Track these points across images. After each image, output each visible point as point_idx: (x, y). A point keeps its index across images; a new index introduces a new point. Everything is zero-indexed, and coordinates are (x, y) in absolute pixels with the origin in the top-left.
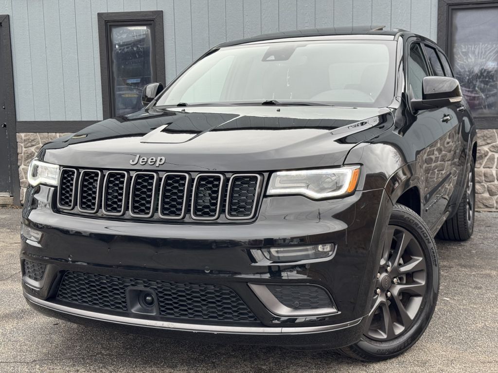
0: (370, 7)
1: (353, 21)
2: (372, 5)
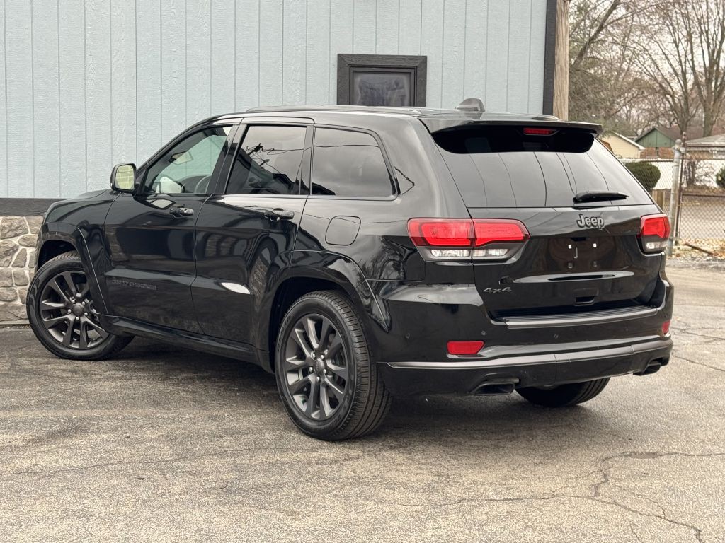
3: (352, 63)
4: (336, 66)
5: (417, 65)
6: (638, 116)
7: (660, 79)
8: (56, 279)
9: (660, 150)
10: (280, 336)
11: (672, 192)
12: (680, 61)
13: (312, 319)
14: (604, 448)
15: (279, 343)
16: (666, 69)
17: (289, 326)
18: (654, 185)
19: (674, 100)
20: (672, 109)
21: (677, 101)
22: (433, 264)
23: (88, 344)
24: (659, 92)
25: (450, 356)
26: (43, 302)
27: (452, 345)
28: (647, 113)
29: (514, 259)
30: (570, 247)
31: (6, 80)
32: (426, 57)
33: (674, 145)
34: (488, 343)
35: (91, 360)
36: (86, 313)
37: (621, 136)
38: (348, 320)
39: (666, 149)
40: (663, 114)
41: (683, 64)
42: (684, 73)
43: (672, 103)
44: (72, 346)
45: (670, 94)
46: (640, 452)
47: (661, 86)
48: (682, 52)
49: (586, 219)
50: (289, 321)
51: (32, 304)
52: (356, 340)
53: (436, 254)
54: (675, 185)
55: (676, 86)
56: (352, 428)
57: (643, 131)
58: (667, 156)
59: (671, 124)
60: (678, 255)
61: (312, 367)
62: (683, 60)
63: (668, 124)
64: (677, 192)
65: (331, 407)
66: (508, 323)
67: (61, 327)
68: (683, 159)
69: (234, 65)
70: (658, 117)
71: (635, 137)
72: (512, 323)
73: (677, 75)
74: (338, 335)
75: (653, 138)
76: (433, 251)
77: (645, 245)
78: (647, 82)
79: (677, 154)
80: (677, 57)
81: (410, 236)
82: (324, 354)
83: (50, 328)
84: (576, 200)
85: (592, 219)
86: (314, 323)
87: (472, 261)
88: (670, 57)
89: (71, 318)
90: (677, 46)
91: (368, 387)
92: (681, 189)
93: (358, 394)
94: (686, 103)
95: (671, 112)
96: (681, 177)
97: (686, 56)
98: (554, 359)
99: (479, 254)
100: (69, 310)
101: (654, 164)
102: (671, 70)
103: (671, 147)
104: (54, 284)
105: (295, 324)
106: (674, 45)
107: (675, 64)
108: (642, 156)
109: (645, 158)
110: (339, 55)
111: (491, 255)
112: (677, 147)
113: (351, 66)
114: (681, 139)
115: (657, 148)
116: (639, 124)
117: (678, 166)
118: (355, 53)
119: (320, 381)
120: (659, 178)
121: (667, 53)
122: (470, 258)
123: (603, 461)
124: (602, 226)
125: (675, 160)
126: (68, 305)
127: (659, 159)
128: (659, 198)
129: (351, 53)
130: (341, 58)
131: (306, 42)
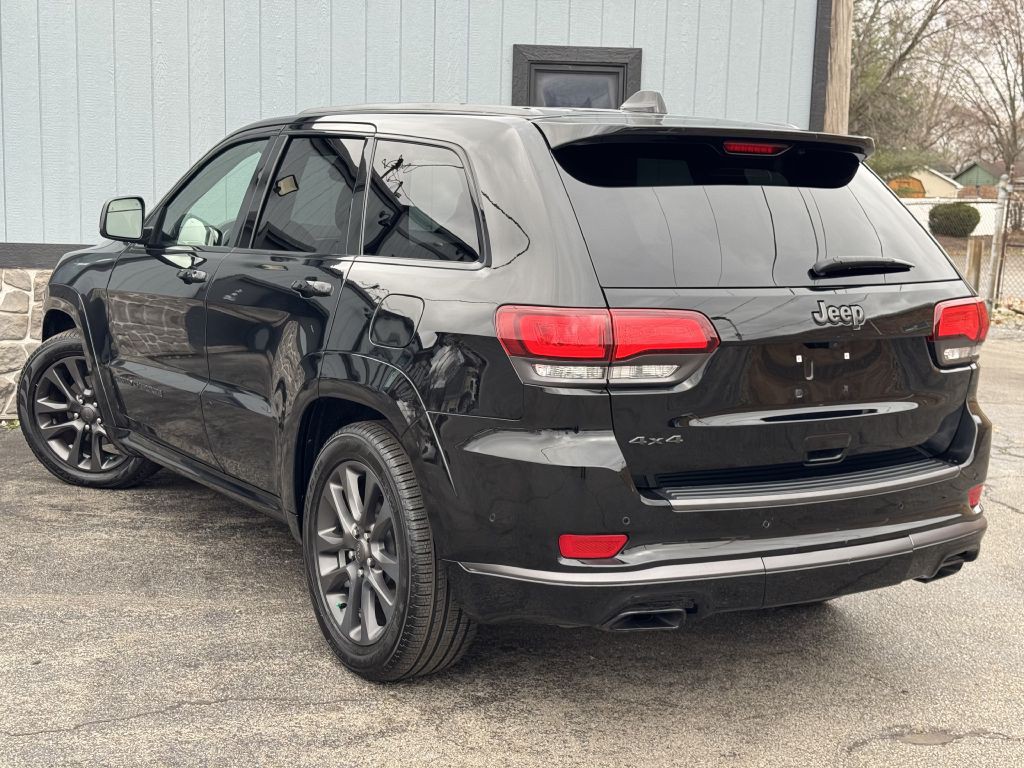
3: (533, 58)
4: (511, 62)
5: (627, 61)
6: (957, 149)
7: (983, 106)
8: (56, 368)
9: (981, 189)
10: (310, 494)
11: (994, 241)
12: (1009, 85)
13: (354, 470)
14: (855, 714)
15: (308, 505)
16: (992, 95)
17: (320, 478)
18: (972, 230)
19: (999, 131)
20: (997, 142)
21: (1003, 132)
22: (538, 391)
23: (102, 463)
24: (981, 122)
25: (564, 562)
26: (39, 401)
27: (567, 541)
28: (968, 147)
29: (687, 385)
30: (799, 359)
31: (40, 77)
32: (640, 50)
33: (998, 182)
34: (636, 539)
35: (107, 488)
36: (99, 420)
37: (933, 171)
38: (401, 479)
39: (988, 189)
40: (986, 148)
41: (1012, 89)
42: (1013, 100)
43: (997, 134)
44: (81, 466)
45: (995, 124)
46: (920, 727)
47: (985, 114)
48: (1010, 73)
49: (831, 309)
50: (321, 468)
51: (24, 405)
52: (412, 515)
53: (543, 373)
54: (998, 232)
55: (1003, 115)
56: (408, 667)
57: (962, 167)
58: (989, 195)
59: (995, 159)
60: (998, 322)
61: (353, 550)
62: (1012, 84)
63: (992, 158)
64: (1000, 241)
65: (379, 624)
66: (674, 503)
67: (65, 437)
68: (1009, 200)
69: (364, 59)
70: (979, 151)
71: (953, 174)
72: (684, 501)
73: (1004, 101)
74: (386, 504)
75: (973, 176)
76: (537, 366)
77: (942, 354)
78: (968, 110)
79: (1002, 194)
80: (1005, 82)
81: (499, 337)
82: (368, 532)
83: (51, 438)
84: (813, 274)
85: (843, 309)
86: (357, 476)
87: (607, 387)
88: (997, 81)
89: (78, 425)
90: (1005, 68)
91: (430, 600)
92: (1005, 235)
93: (413, 612)
94: (1014, 134)
95: (995, 146)
96: (1007, 221)
97: (1016, 80)
98: (761, 567)
99: (622, 374)
100: (76, 414)
101: (972, 205)
102: (997, 96)
103: (994, 185)
104: (53, 375)
105: (328, 477)
106: (1002, 67)
107: (1003, 90)
108: (959, 196)
109: (963, 198)
110: (515, 46)
111: (648, 376)
112: (1002, 184)
113: (533, 63)
114: (1008, 174)
115: (977, 187)
116: (958, 158)
117: (1003, 208)
118: (538, 44)
119: (363, 576)
120: (978, 222)
121: (993, 76)
122: (604, 381)
123: (850, 749)
124: (860, 322)
125: (999, 201)
126: (74, 407)
127: (979, 199)
128: (977, 249)
129: (532, 43)
130: (518, 50)
131: (469, 26)
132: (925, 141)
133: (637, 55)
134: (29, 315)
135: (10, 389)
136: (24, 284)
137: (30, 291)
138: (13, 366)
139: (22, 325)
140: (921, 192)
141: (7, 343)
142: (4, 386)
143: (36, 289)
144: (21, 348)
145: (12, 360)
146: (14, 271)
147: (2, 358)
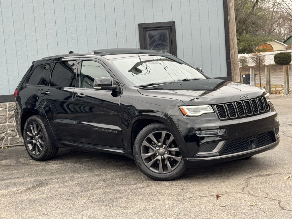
0: (105, 29)
1: (97, 37)
2: (106, 28)
4: (138, 29)
5: (171, 25)
6: (284, 31)
14: (249, 174)
28: (288, 29)
31: (5, 47)
46: (263, 174)
57: (287, 37)
69: (96, 32)
71: (283, 41)
75: (291, 40)
78: (286, 16)
108: (286, 49)
116: (285, 34)
123: (248, 179)
129: (144, 23)
130: (140, 25)
131: (125, 20)
132: (271, 29)
133: (174, 23)
134: (7, 115)
135: (3, 138)
136: (5, 107)
137: (7, 109)
138: (4, 131)
139: (5, 119)
140: (272, 49)
141: (2, 125)
142: (2, 137)
143: (9, 108)
144: (6, 126)
145: (4, 129)
146: (2, 103)
147: (1, 129)
